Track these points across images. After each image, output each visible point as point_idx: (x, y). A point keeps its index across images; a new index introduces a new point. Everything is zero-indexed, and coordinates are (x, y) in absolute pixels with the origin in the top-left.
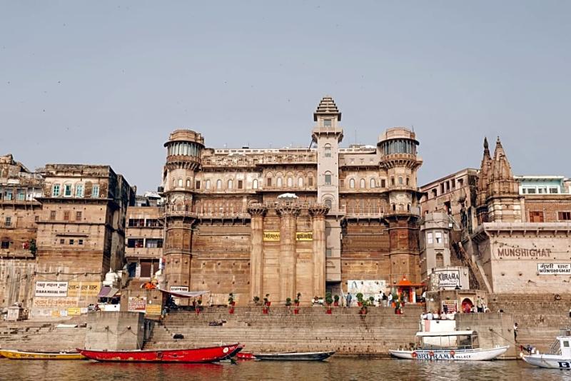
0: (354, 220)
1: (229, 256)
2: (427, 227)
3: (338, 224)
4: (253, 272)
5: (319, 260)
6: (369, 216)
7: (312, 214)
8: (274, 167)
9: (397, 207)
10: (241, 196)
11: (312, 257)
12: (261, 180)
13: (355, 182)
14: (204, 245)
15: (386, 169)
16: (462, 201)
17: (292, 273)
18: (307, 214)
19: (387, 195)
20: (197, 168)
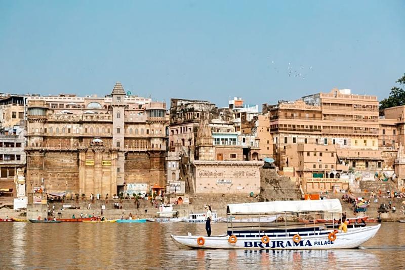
0: (132, 152)
1: (63, 171)
2: (169, 159)
3: (123, 155)
4: (81, 181)
5: (114, 175)
6: (140, 150)
7: (111, 152)
8: (89, 122)
9: (155, 146)
10: (70, 138)
11: (111, 174)
12: (81, 128)
13: (133, 130)
14: (50, 164)
15: (149, 124)
16: (190, 140)
17: (100, 182)
18: (108, 151)
19: (149, 139)
20: (45, 122)
